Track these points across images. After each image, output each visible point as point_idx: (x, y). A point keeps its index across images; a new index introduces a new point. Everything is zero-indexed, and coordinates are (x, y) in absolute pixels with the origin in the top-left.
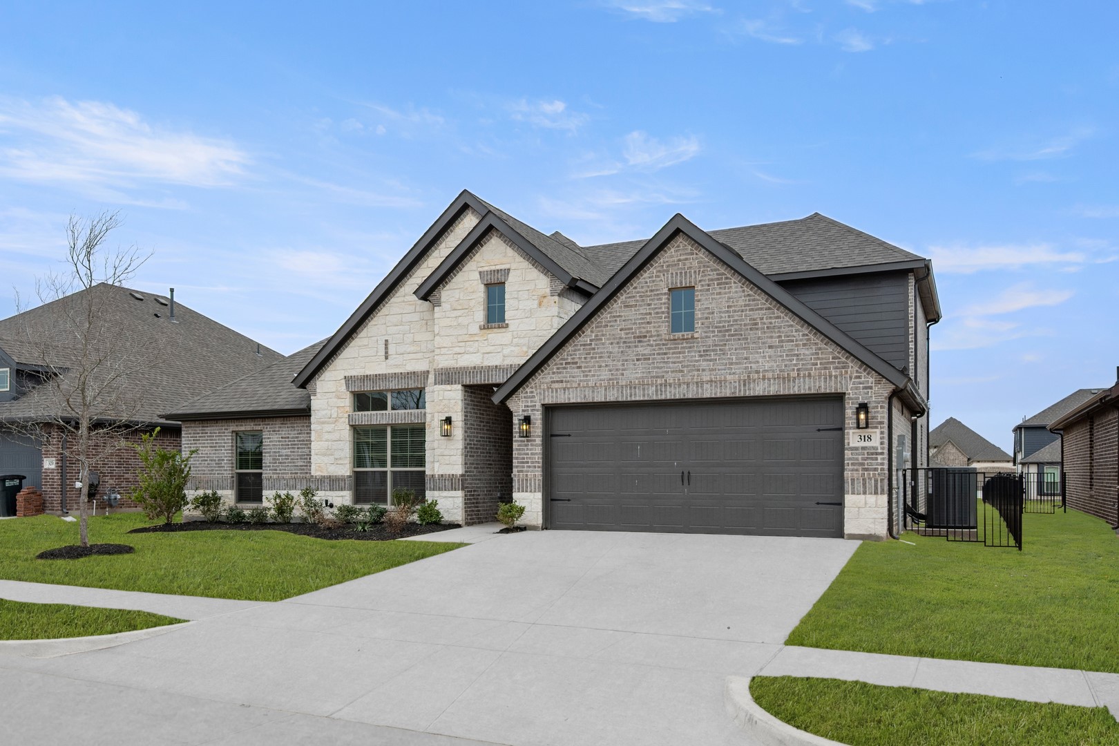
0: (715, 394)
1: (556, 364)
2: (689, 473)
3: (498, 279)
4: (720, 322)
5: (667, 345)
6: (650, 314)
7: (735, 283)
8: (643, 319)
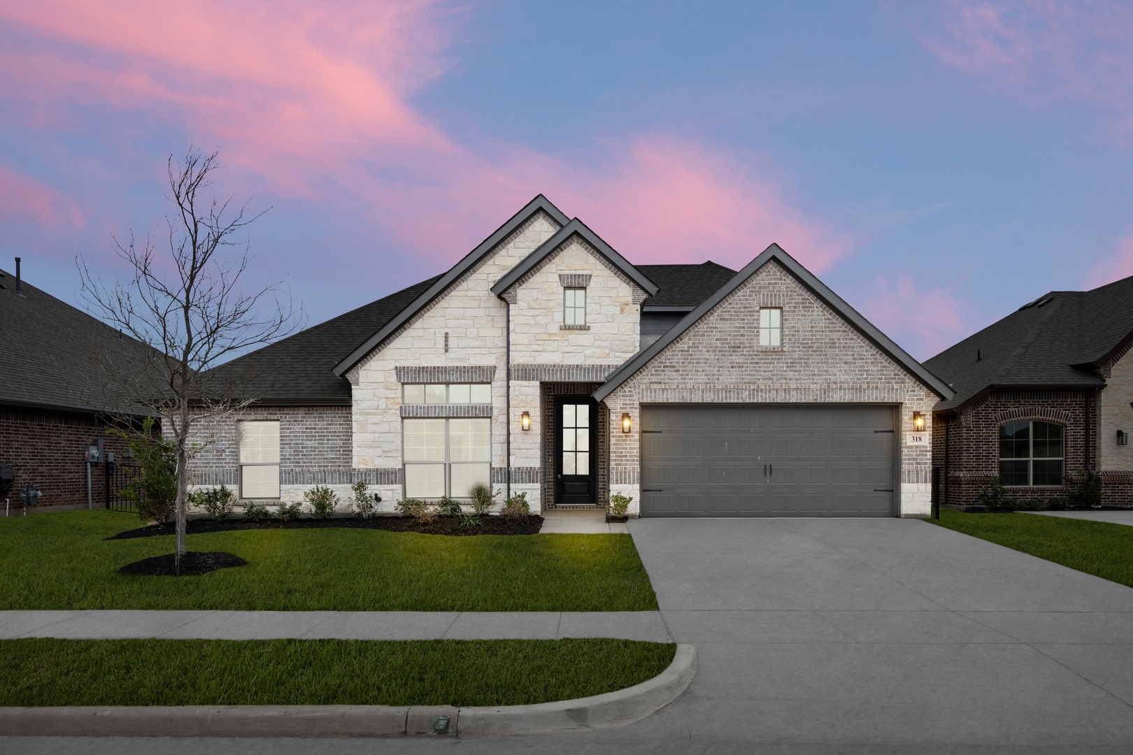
0: (800, 400)
1: (654, 367)
2: (771, 466)
3: (579, 283)
4: (804, 339)
5: (759, 355)
6: (744, 328)
7: (817, 307)
8: (738, 331)
